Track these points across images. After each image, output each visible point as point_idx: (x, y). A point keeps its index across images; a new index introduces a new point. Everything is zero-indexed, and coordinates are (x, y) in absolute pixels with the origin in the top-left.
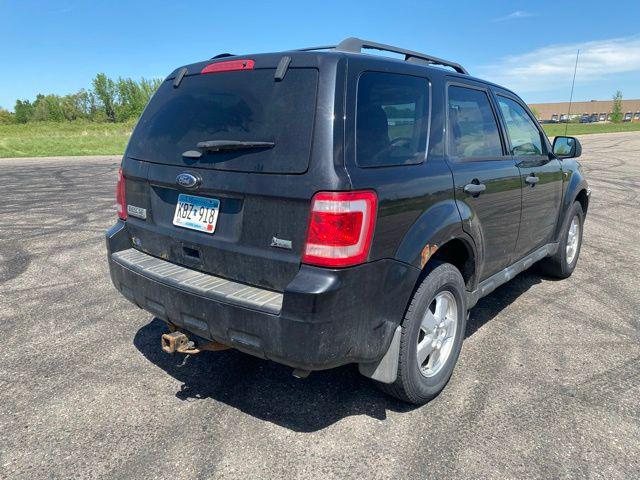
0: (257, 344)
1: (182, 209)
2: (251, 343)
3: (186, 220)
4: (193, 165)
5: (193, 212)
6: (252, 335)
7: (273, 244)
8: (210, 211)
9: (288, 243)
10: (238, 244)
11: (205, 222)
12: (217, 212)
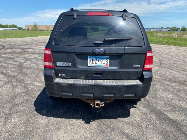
0: (133, 95)
1: (91, 61)
2: (131, 95)
3: (94, 64)
4: (100, 46)
5: (97, 61)
6: (131, 93)
7: (134, 67)
8: (105, 60)
9: (139, 66)
10: (120, 69)
11: (104, 64)
12: (109, 60)
